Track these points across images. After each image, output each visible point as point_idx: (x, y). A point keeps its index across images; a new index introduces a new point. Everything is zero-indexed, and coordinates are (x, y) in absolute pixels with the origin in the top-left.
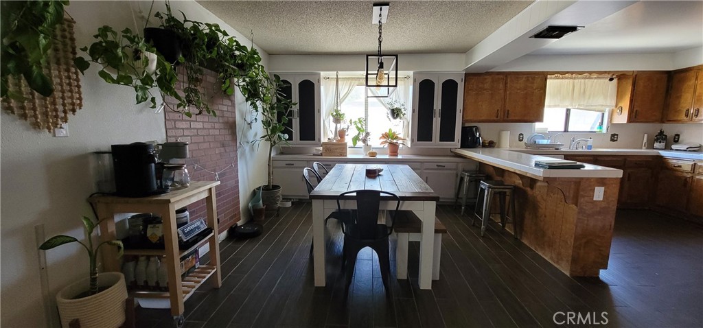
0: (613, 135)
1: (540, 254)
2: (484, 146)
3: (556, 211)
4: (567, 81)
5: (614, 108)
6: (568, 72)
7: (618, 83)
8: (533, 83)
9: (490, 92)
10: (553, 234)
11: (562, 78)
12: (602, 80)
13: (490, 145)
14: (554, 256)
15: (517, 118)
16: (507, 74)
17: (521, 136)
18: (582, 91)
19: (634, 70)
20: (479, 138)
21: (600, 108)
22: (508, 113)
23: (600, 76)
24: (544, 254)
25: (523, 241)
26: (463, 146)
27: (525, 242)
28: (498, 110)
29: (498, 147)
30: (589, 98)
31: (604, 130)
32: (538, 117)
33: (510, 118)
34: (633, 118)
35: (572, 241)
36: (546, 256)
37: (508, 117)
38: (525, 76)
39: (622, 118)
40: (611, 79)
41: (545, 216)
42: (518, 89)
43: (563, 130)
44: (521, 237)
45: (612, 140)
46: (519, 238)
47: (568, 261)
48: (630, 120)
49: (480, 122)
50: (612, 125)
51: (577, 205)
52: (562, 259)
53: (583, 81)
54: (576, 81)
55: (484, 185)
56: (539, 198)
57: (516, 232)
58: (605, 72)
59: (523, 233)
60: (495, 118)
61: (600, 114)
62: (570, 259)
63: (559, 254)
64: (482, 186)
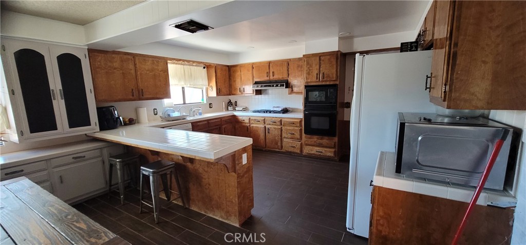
0: (210, 104)
1: (211, 215)
2: (126, 124)
3: (219, 179)
4: (180, 66)
5: (207, 86)
6: (180, 60)
7: (207, 70)
8: (158, 66)
9: (121, 72)
10: (219, 198)
11: (176, 64)
12: (199, 68)
13: (131, 122)
14: (223, 215)
15: (151, 96)
16: (134, 56)
17: (156, 111)
18: (190, 74)
19: (215, 63)
20: (119, 118)
21: (201, 86)
22: (142, 92)
23: (198, 65)
24: (213, 215)
25: (192, 209)
26: (102, 128)
27: (194, 208)
28: (132, 90)
29: (138, 123)
30: (194, 80)
31: (205, 102)
32: (166, 94)
33: (145, 96)
34: (219, 92)
35: (237, 200)
36: (216, 216)
37: (143, 95)
38: (150, 59)
39: (213, 93)
40: (204, 68)
41: (210, 185)
42: (147, 71)
43: (182, 103)
44: (189, 206)
45: (210, 107)
46: (187, 207)
47: (235, 216)
48: (218, 94)
49: (116, 101)
50: (209, 98)
51: (235, 172)
52: (230, 215)
53: (189, 67)
54: (185, 67)
55: (146, 171)
56: (201, 170)
57: (183, 203)
58: (201, 63)
59: (191, 202)
60: (131, 97)
61: (201, 90)
62: (237, 214)
63: (227, 212)
64: (144, 173)
